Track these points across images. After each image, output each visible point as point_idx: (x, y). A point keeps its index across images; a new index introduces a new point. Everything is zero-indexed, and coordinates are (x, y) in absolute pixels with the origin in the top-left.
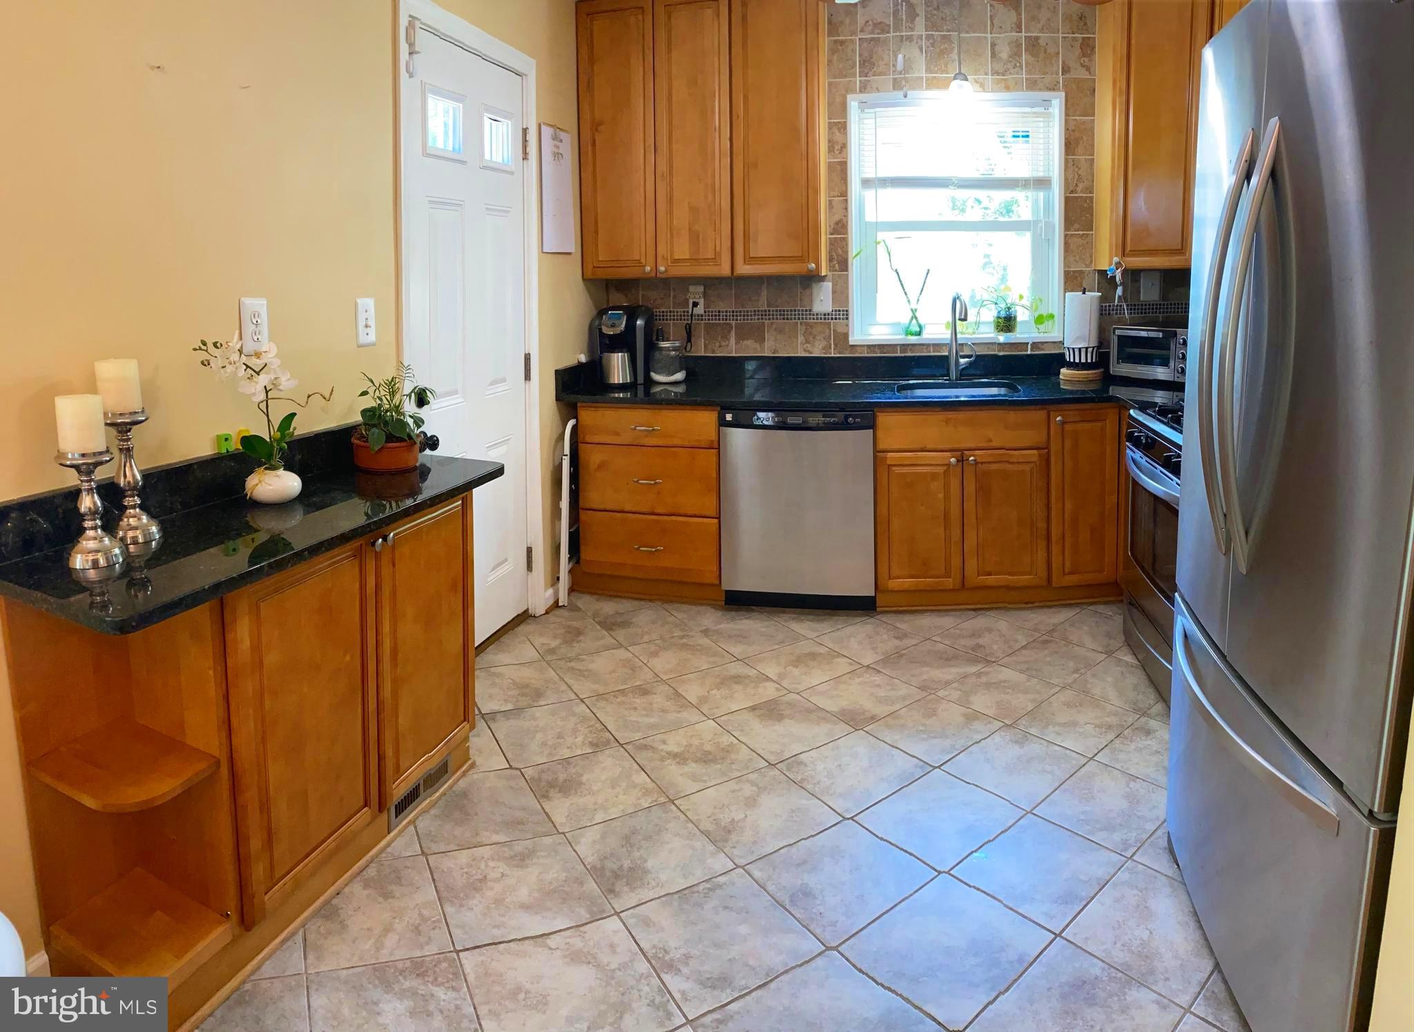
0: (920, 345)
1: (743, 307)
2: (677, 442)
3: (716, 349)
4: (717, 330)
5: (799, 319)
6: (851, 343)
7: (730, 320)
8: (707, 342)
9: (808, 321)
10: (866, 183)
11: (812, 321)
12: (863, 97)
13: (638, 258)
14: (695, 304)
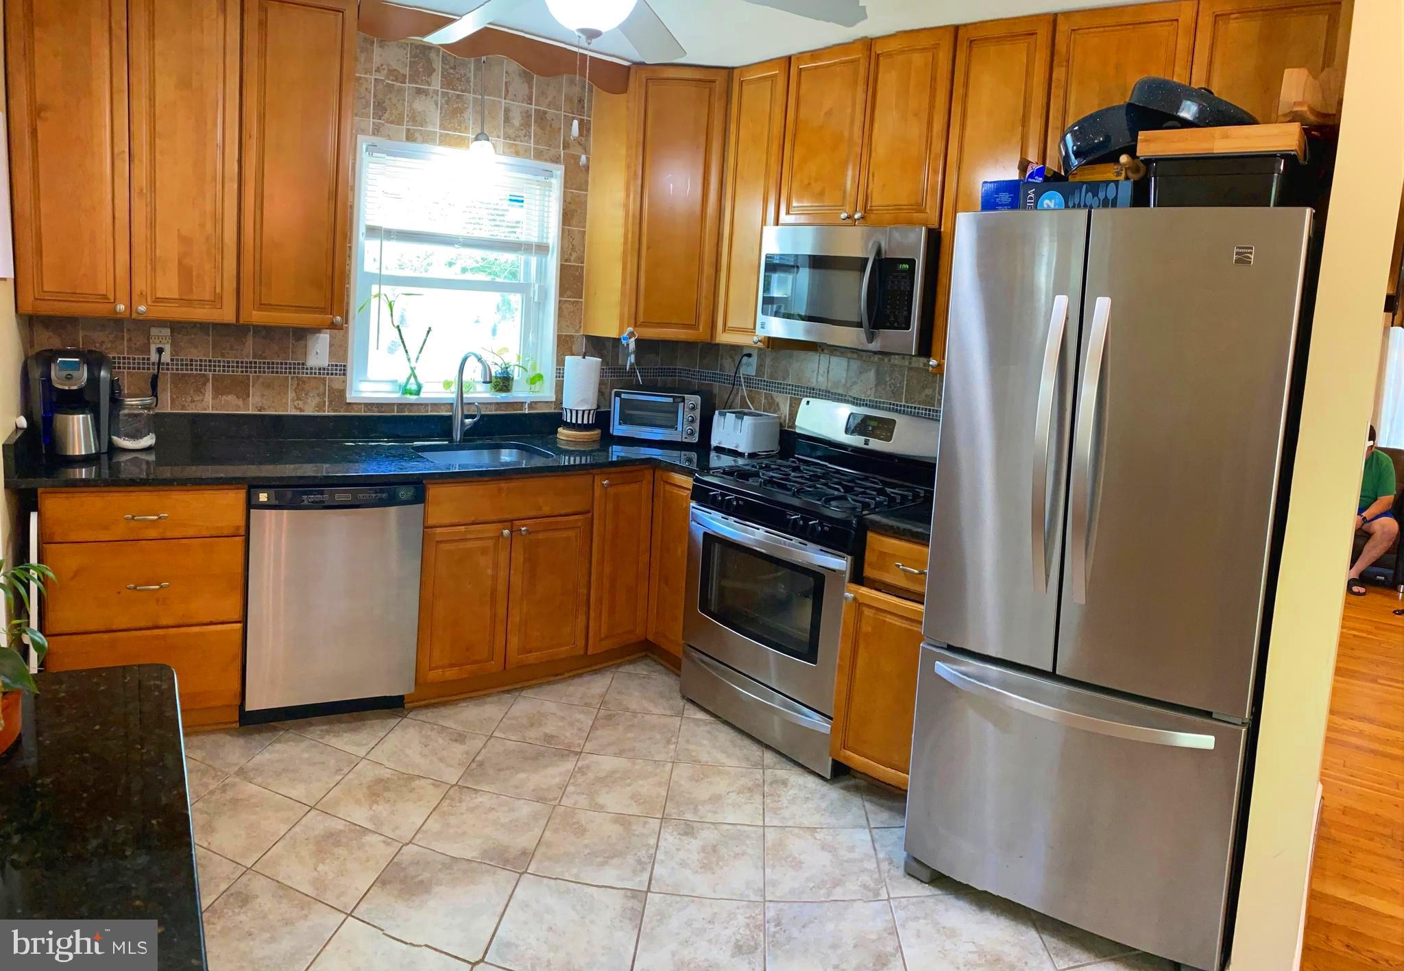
0: (418, 404)
1: (223, 356)
3: (187, 404)
4: (188, 381)
5: (290, 373)
6: (348, 401)
7: (205, 370)
8: (175, 396)
9: (300, 375)
10: (373, 232)
11: (305, 376)
12: (375, 140)
13: (105, 293)
14: (160, 351)
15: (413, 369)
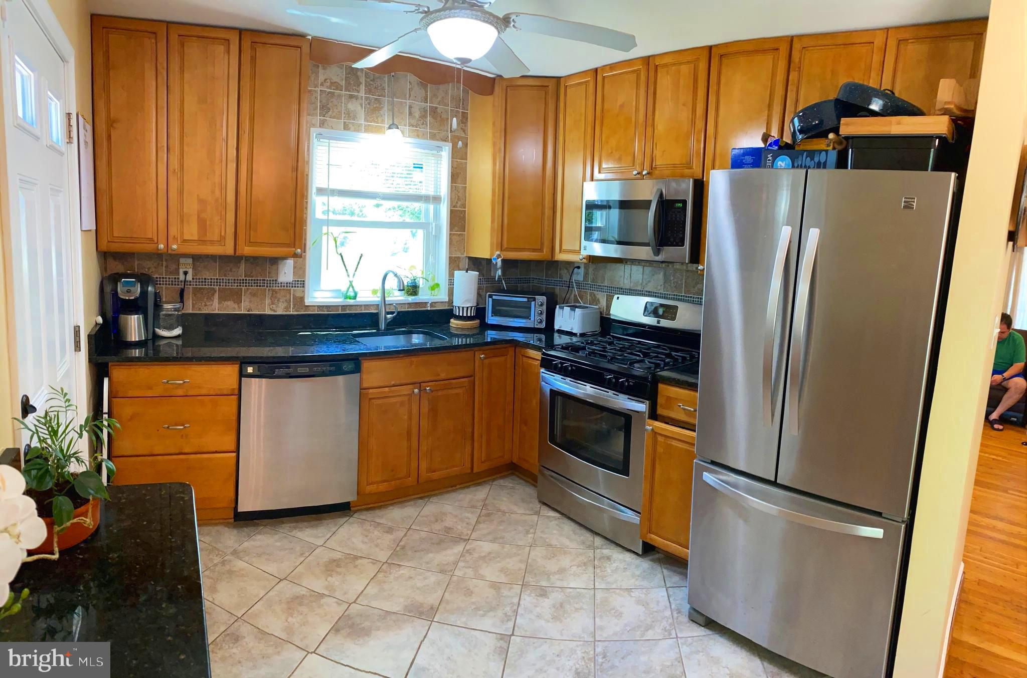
0: (355, 305)
1: (225, 276)
3: (202, 307)
4: (204, 293)
5: (267, 286)
6: (306, 304)
7: (214, 285)
8: (195, 302)
9: (274, 288)
10: (320, 191)
11: (277, 288)
13: (152, 237)
14: (186, 273)
15: (351, 282)
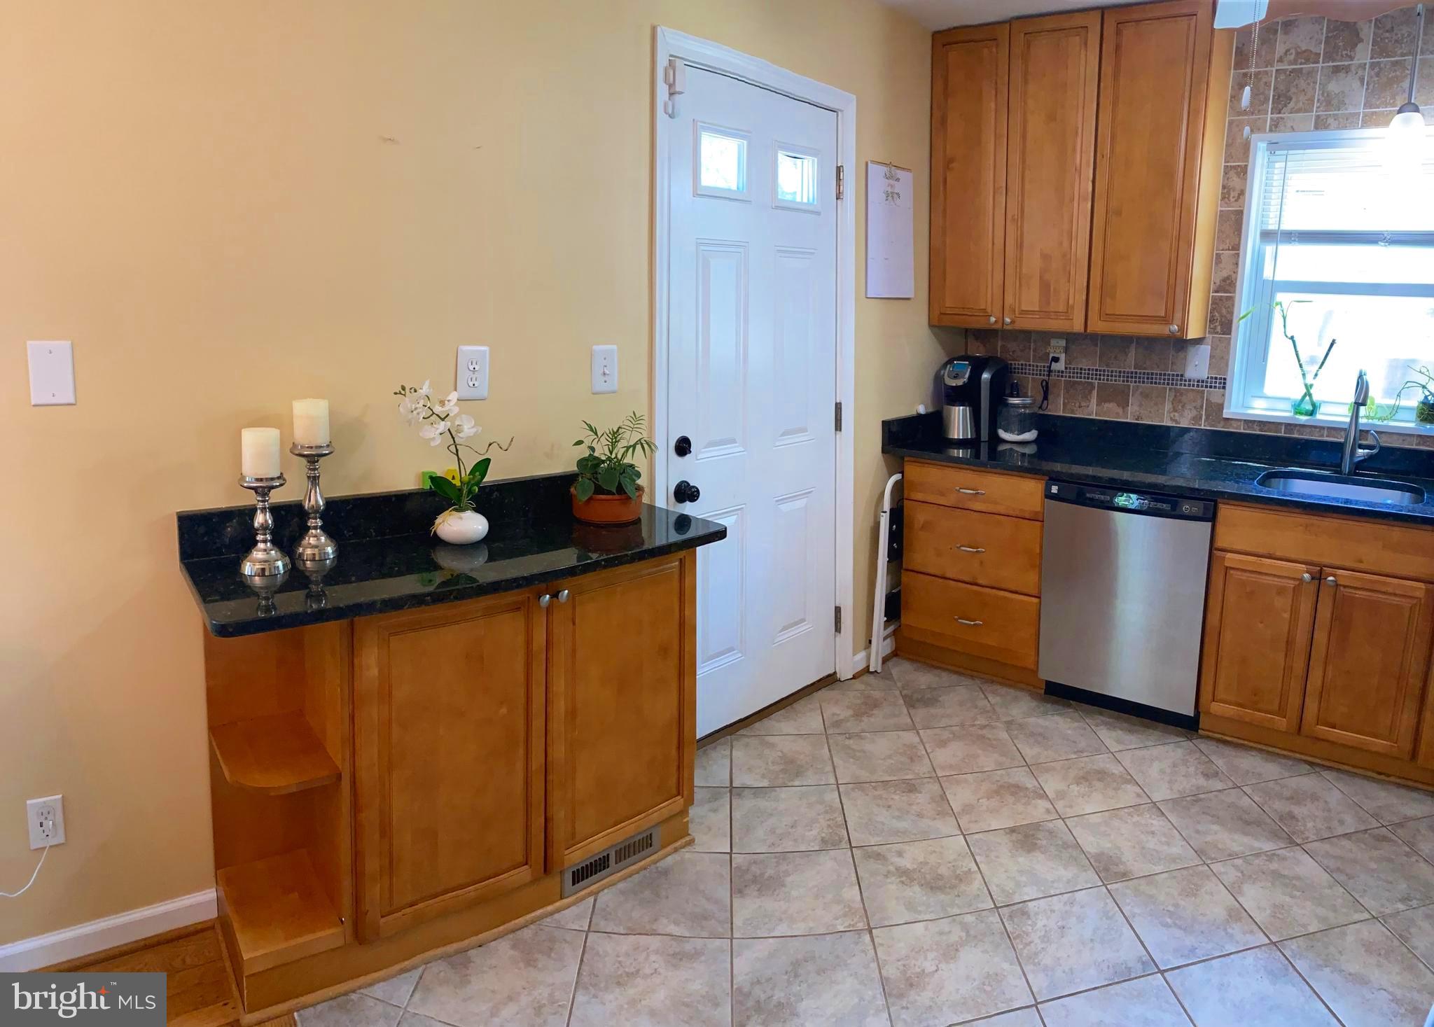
0: (1311, 427)
1: (1107, 366)
2: (1002, 509)
3: (1075, 409)
4: (1078, 389)
5: (1168, 384)
6: (1224, 416)
7: (1092, 379)
8: (1066, 402)
9: (1179, 387)
10: (1267, 236)
11: (1183, 387)
12: (1275, 136)
13: (984, 308)
14: (1056, 360)
15: (1308, 387)
